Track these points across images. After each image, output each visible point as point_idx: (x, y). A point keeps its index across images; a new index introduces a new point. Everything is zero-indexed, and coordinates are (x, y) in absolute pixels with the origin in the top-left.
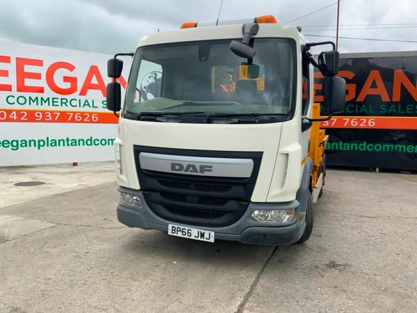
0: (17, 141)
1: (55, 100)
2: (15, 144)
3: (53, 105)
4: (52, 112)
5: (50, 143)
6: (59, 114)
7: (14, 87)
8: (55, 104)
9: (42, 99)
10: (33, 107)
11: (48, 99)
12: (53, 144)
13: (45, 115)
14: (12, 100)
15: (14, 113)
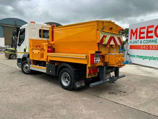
0: (144, 56)
1: (156, 41)
2: (144, 57)
3: (156, 43)
4: (155, 46)
5: (153, 58)
6: (157, 46)
7: (145, 37)
8: (156, 42)
9: (152, 40)
10: (150, 44)
11: (154, 40)
12: (154, 59)
13: (152, 47)
14: (145, 42)
15: (145, 46)
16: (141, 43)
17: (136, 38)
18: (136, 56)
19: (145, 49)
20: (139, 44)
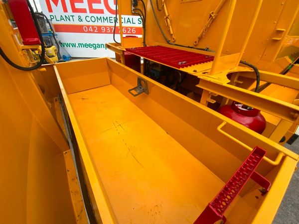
0: (95, 44)
1: (111, 19)
3: (110, 22)
4: (110, 27)
6: (113, 28)
7: (88, 10)
9: (103, 18)
10: (99, 23)
11: (107, 18)
13: (106, 29)
14: (88, 19)
15: (91, 27)
16: (82, 20)
17: (65, 10)
18: (77, 45)
19: (93, 32)
20: (76, 22)
